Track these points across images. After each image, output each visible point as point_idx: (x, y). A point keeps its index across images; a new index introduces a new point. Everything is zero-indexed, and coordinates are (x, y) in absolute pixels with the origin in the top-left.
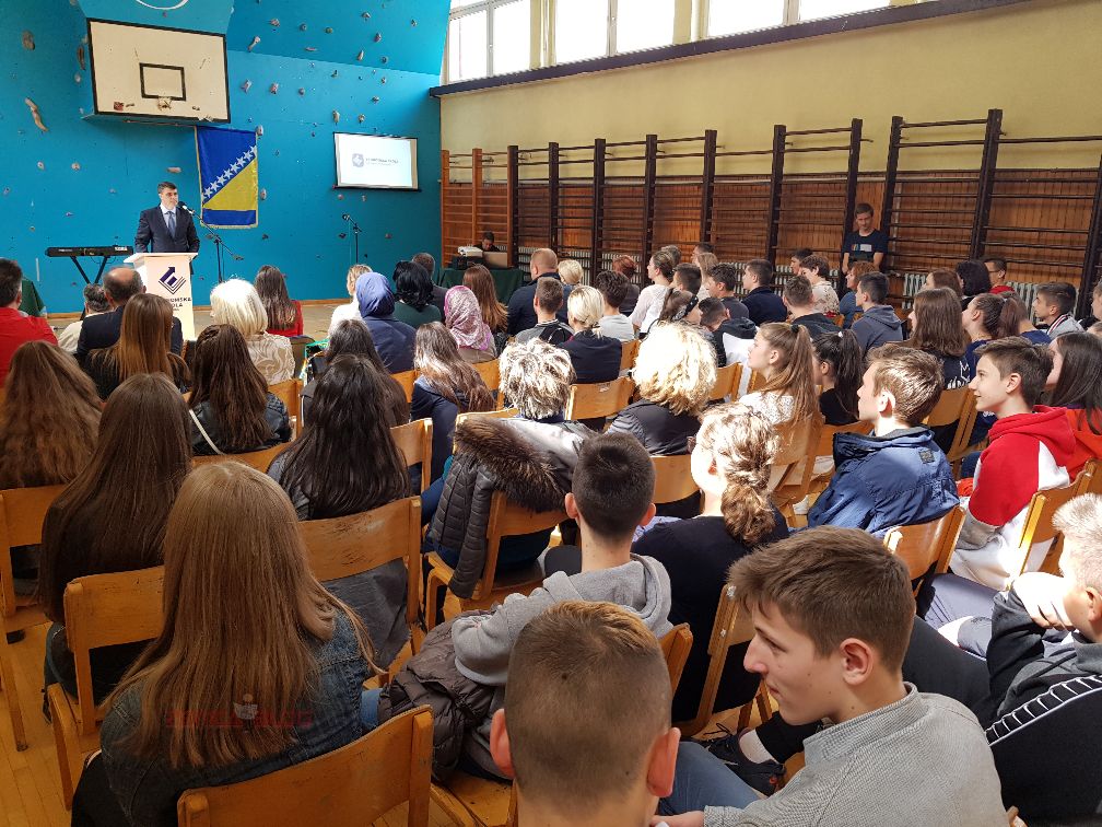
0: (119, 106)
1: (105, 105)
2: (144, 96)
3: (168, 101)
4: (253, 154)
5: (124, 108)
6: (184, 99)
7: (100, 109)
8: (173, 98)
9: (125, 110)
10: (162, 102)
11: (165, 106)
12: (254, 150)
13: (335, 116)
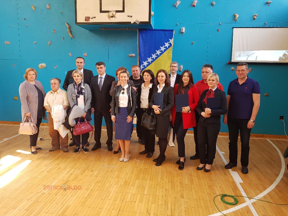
0: (87, 18)
1: (81, 19)
2: (101, 11)
3: (114, 13)
4: (170, 44)
5: (90, 19)
6: (123, 11)
7: (78, 22)
8: (117, 11)
9: (91, 21)
10: (111, 14)
11: (112, 17)
12: (172, 41)
13: (235, 16)
